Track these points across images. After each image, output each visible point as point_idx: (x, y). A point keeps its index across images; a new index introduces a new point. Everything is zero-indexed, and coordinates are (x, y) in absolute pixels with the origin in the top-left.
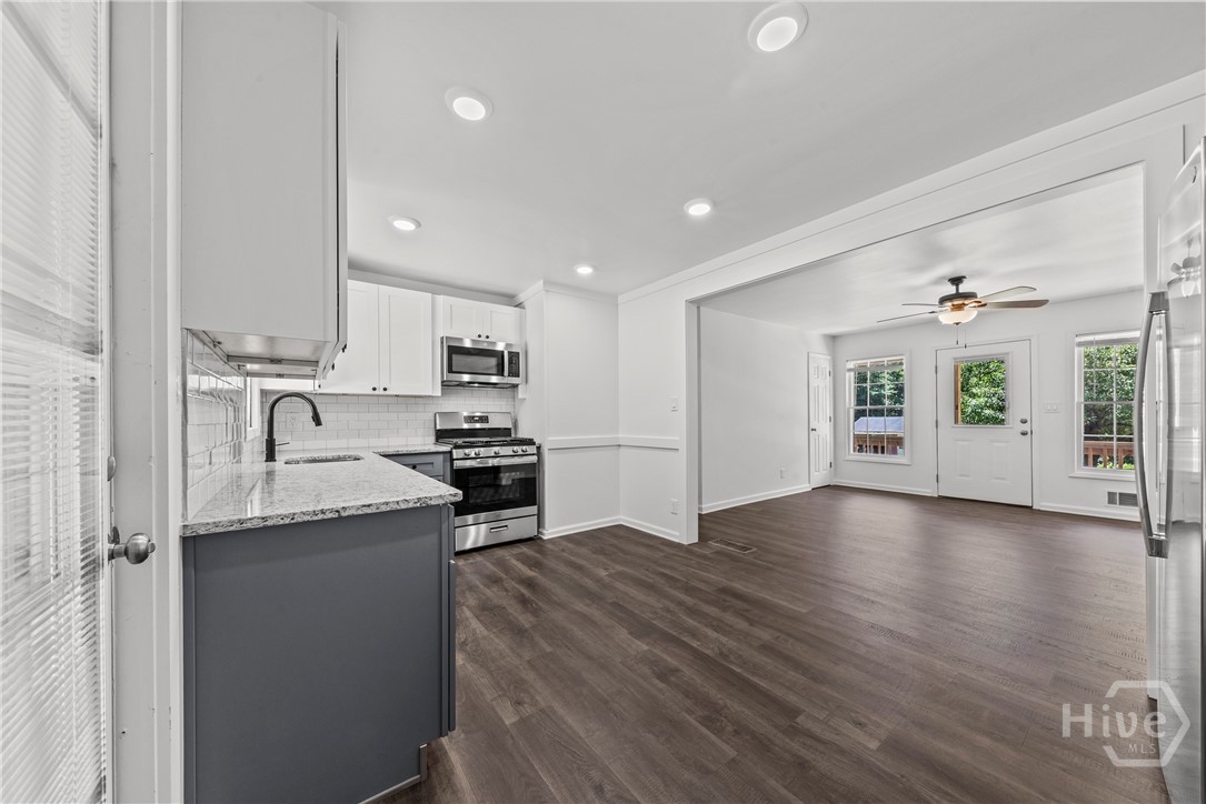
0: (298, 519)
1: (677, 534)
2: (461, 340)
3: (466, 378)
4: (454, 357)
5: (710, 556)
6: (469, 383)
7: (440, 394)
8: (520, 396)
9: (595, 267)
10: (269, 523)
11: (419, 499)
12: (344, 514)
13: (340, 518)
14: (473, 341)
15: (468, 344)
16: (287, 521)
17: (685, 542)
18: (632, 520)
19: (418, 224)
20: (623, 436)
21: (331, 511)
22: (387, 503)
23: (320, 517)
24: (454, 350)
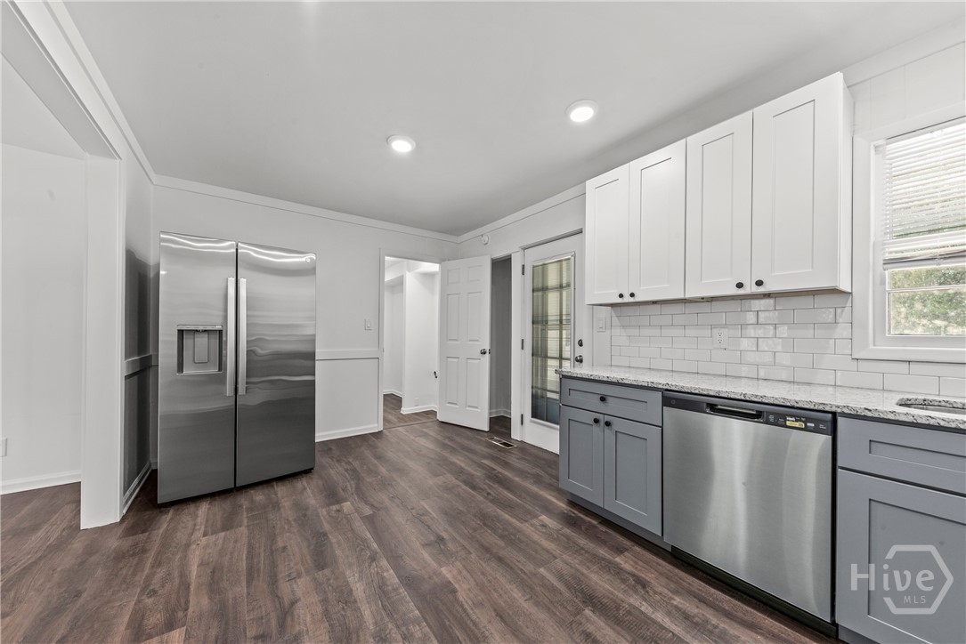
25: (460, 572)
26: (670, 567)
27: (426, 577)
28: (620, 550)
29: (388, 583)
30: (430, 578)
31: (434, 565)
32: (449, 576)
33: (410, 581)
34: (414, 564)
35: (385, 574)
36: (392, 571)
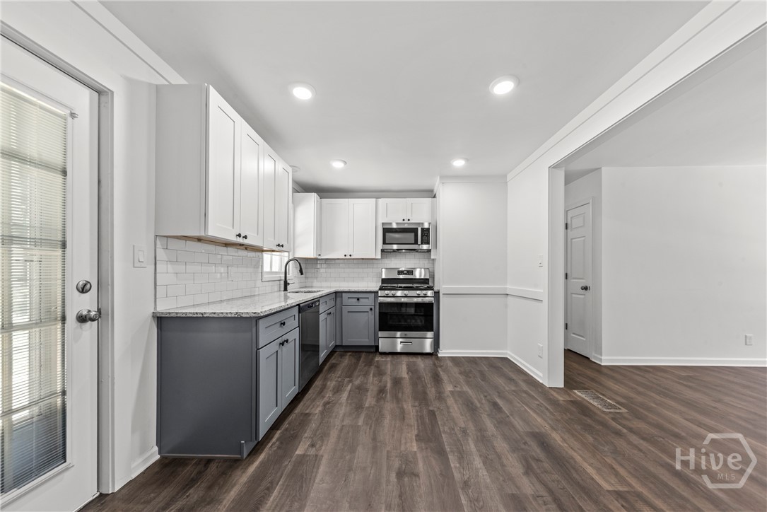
0: (188, 315)
1: (541, 375)
2: (391, 224)
3: (395, 247)
4: (387, 234)
5: (561, 402)
6: (398, 250)
7: (380, 257)
8: (432, 257)
9: (467, 160)
10: (178, 315)
11: (237, 313)
12: (205, 316)
13: (203, 317)
14: (397, 223)
15: (394, 226)
16: (184, 315)
17: (547, 385)
18: (513, 355)
19: (345, 163)
20: (510, 287)
21: (200, 313)
22: (222, 313)
23: (196, 315)
24: (387, 231)
25: (406, 443)
26: (302, 404)
27: (429, 450)
28: (306, 416)
29: (456, 458)
30: (427, 448)
31: (419, 456)
32: (414, 444)
33: (441, 453)
34: (434, 462)
35: (458, 465)
36: (452, 465)
